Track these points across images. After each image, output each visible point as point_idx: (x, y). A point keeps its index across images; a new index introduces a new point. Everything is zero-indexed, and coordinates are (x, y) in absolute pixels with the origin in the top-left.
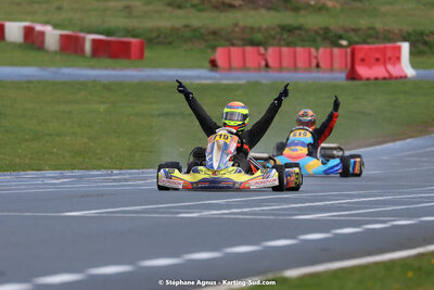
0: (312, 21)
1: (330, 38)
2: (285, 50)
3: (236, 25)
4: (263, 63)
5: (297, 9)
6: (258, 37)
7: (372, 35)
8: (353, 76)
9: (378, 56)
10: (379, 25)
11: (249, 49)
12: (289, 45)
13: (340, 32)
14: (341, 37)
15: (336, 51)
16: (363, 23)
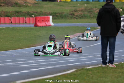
0: (24, 10)
1: (29, 15)
2: (16, 18)
3: (2, 11)
4: (10, 22)
5: (20, 6)
6: (9, 14)
7: (41, 14)
8: (36, 25)
9: (43, 20)
10: (43, 11)
11: (6, 18)
12: (17, 17)
13: (32, 13)
14: (32, 14)
15: (31, 18)
16: (39, 10)
